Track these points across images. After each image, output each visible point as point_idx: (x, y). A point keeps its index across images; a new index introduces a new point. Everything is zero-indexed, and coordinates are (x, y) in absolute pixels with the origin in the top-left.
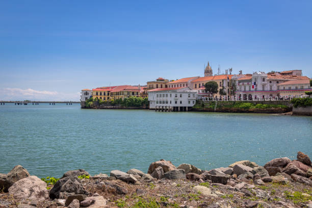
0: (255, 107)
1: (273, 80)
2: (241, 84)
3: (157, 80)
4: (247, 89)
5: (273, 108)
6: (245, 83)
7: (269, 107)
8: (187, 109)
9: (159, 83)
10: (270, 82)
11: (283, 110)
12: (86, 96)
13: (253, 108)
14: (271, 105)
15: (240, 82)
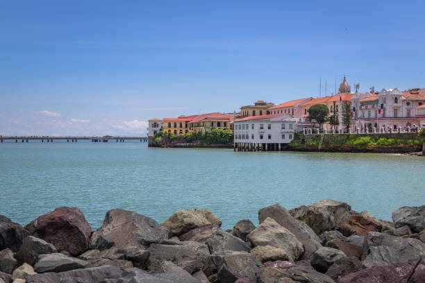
0: (375, 144)
1: (413, 101)
2: (364, 107)
3: (256, 104)
4: (373, 115)
5: (402, 145)
6: (370, 107)
7: (396, 143)
8: (280, 147)
9: (258, 108)
10: (408, 104)
11: (415, 147)
12: (156, 129)
13: (373, 144)
14: (399, 140)
15: (362, 104)
